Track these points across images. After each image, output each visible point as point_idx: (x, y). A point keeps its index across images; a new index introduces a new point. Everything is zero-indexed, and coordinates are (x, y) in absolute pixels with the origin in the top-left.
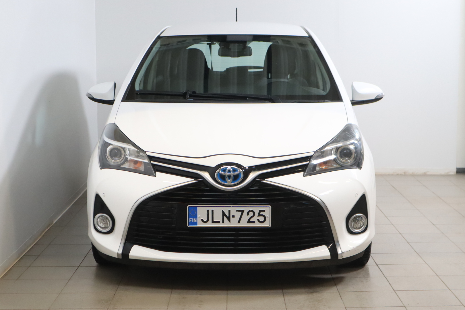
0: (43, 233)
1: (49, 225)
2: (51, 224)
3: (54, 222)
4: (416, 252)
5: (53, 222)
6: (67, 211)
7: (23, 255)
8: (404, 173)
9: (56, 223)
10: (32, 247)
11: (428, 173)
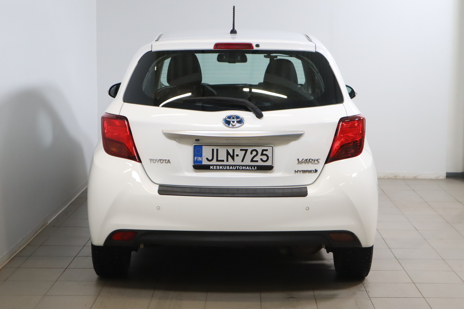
0: (37, 234)
1: (43, 226)
2: (46, 225)
3: (49, 222)
4: (395, 257)
5: (47, 223)
6: (63, 211)
7: (15, 256)
8: (395, 177)
9: (51, 223)
10: (24, 248)
11: (418, 178)
